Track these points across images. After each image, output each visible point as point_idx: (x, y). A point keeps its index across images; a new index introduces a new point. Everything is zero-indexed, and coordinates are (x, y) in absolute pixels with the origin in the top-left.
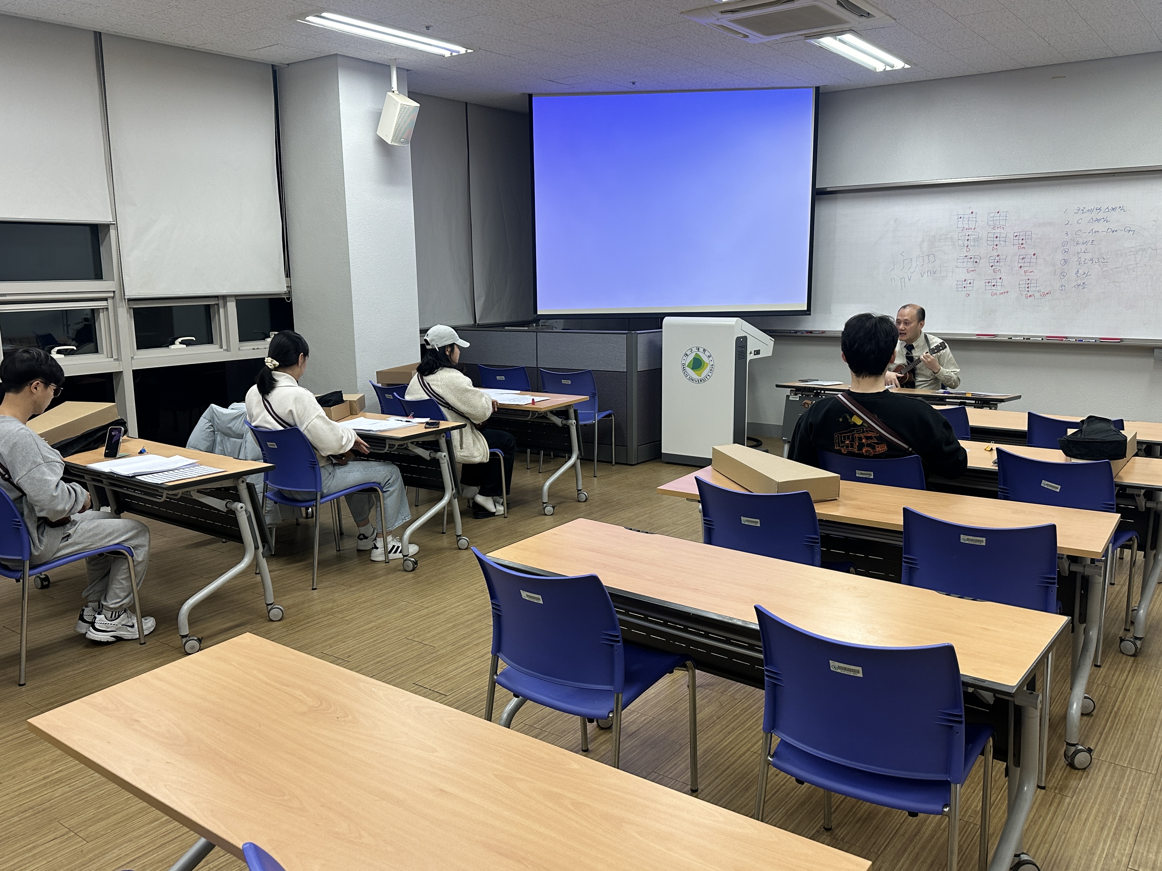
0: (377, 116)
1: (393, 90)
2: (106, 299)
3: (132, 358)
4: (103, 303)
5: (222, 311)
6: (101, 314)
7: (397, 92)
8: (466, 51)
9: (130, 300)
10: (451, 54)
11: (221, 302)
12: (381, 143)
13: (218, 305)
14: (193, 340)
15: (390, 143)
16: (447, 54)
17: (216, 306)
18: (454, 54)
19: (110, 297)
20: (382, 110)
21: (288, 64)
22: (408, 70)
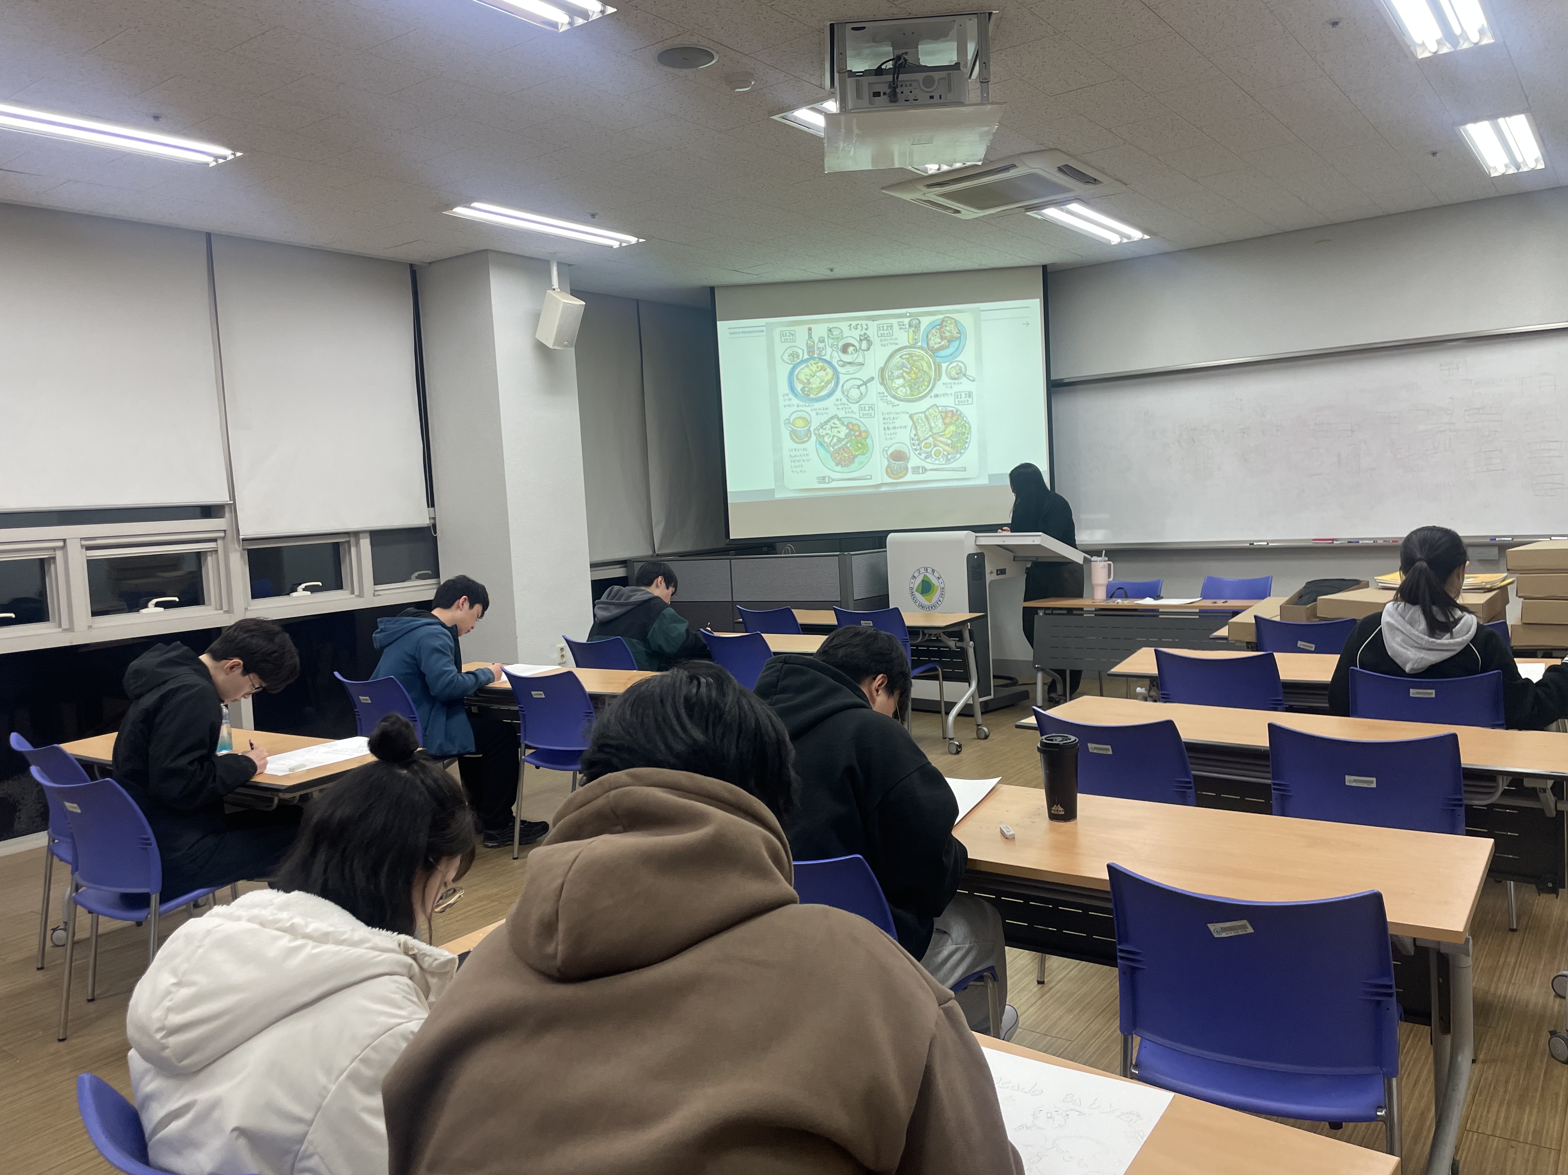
0: (536, 318)
1: (553, 287)
2: (214, 540)
3: (246, 609)
4: (212, 545)
5: (353, 550)
6: (209, 558)
7: (559, 290)
8: (638, 241)
9: (244, 540)
10: (620, 245)
11: (352, 540)
12: (541, 347)
13: (349, 542)
14: (318, 585)
15: (551, 347)
16: (616, 244)
17: (346, 544)
18: (624, 245)
19: (220, 538)
20: (541, 310)
21: (430, 263)
22: (569, 265)
